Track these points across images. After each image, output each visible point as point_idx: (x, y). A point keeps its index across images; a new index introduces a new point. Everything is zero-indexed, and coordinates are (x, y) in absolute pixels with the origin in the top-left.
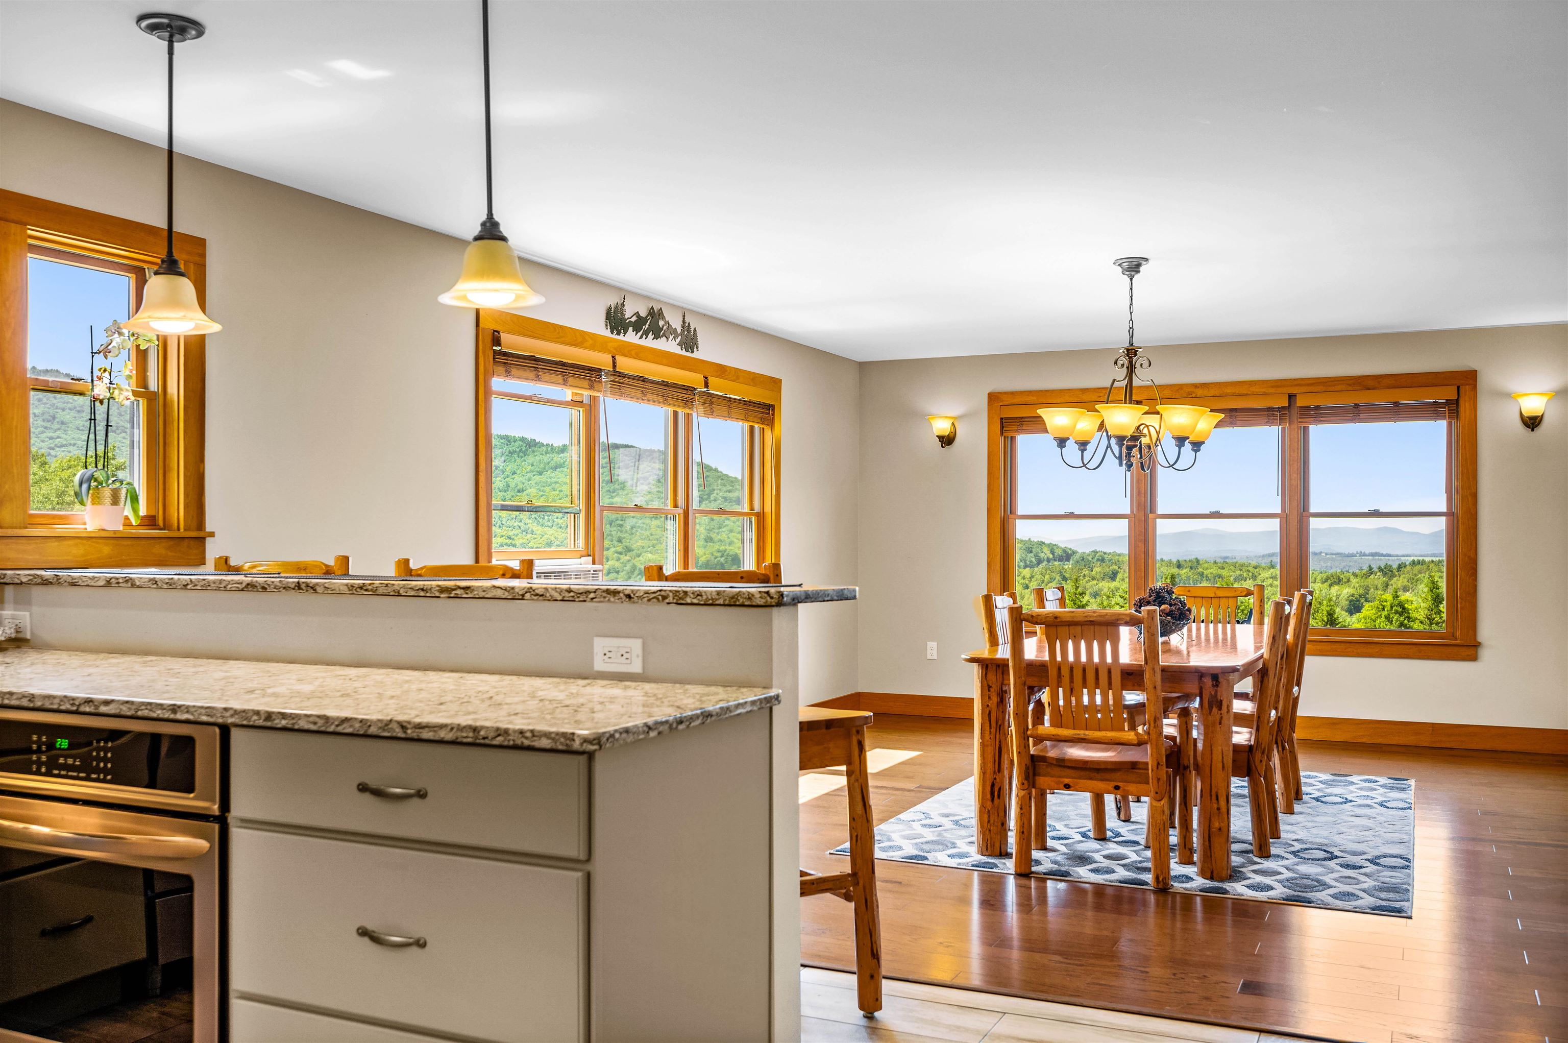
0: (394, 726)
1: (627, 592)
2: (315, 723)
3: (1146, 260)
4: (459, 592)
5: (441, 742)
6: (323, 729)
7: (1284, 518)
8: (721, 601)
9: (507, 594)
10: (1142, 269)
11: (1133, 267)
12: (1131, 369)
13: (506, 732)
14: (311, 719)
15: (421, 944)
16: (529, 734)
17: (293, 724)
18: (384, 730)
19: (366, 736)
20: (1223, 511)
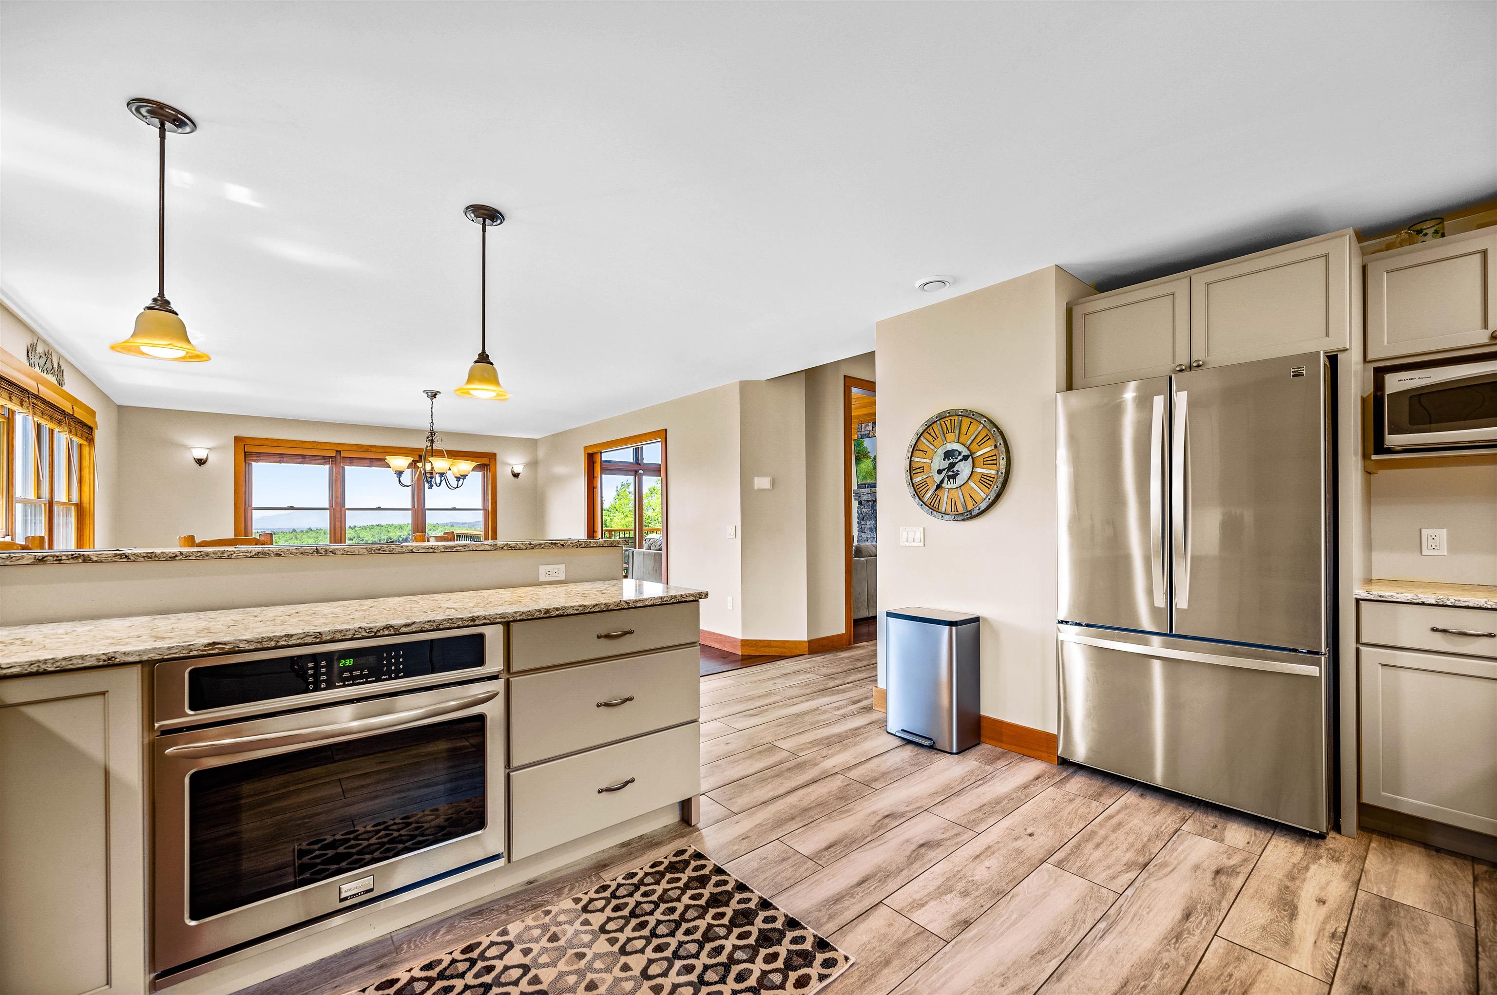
0: (623, 603)
1: (561, 543)
2: (577, 610)
3: (440, 392)
4: (459, 548)
5: (647, 606)
6: (582, 612)
7: (413, 509)
8: (606, 545)
9: (492, 547)
10: (437, 396)
11: (434, 395)
12: (432, 442)
13: (675, 597)
14: (575, 608)
15: (630, 699)
16: (685, 596)
17: (564, 613)
18: (617, 606)
19: (607, 611)
20: (382, 507)
